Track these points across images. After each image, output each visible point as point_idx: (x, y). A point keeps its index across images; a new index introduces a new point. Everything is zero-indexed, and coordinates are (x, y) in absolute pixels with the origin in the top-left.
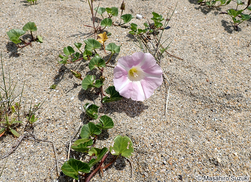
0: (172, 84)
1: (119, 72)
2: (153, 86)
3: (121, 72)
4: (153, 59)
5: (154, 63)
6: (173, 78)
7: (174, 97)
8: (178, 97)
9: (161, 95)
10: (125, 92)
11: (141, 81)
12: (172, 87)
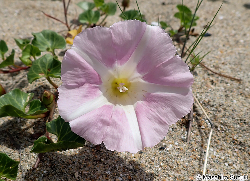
0: (216, 127)
1: (77, 71)
2: (166, 115)
3: (80, 72)
4: (166, 42)
5: (170, 53)
6: (220, 115)
7: (223, 158)
8: (234, 159)
9: (189, 151)
10: (88, 125)
11: (135, 104)
12: (217, 135)
